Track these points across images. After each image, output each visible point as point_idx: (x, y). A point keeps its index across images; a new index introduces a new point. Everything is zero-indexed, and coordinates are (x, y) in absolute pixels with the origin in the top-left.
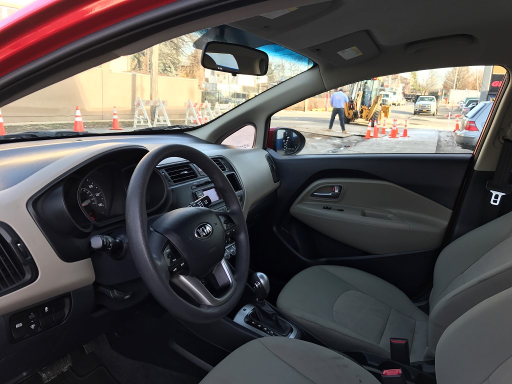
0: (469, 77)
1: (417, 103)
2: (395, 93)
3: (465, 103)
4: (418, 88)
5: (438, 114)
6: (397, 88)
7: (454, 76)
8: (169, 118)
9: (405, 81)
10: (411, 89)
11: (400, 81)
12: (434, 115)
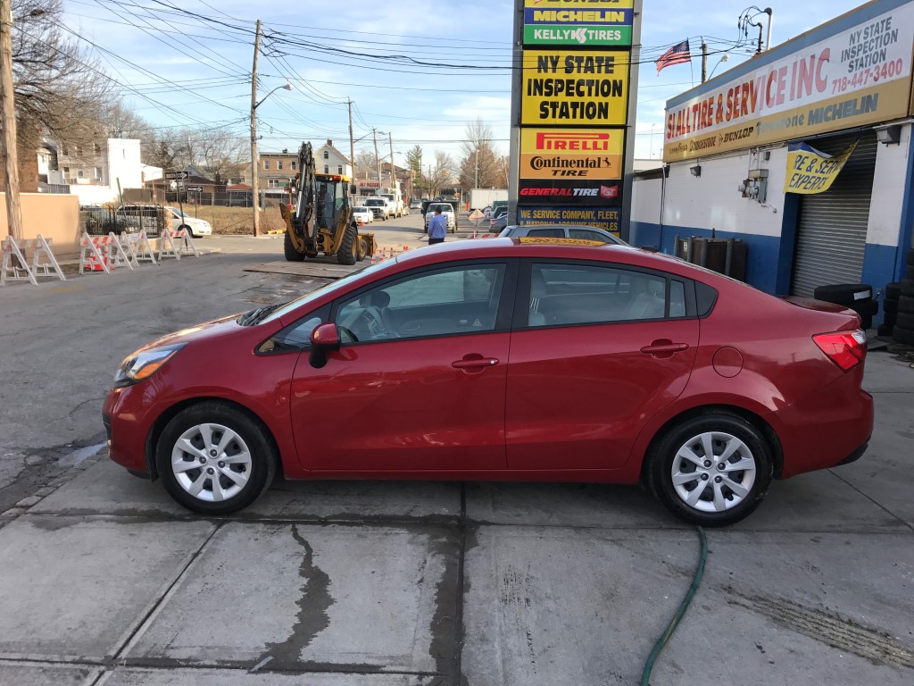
0: (496, 168)
1: (428, 214)
2: (391, 198)
3: (493, 210)
4: (423, 185)
5: (459, 229)
6: (393, 190)
7: (474, 167)
8: (58, 260)
9: (402, 173)
10: (414, 188)
11: (395, 176)
12: (453, 231)
